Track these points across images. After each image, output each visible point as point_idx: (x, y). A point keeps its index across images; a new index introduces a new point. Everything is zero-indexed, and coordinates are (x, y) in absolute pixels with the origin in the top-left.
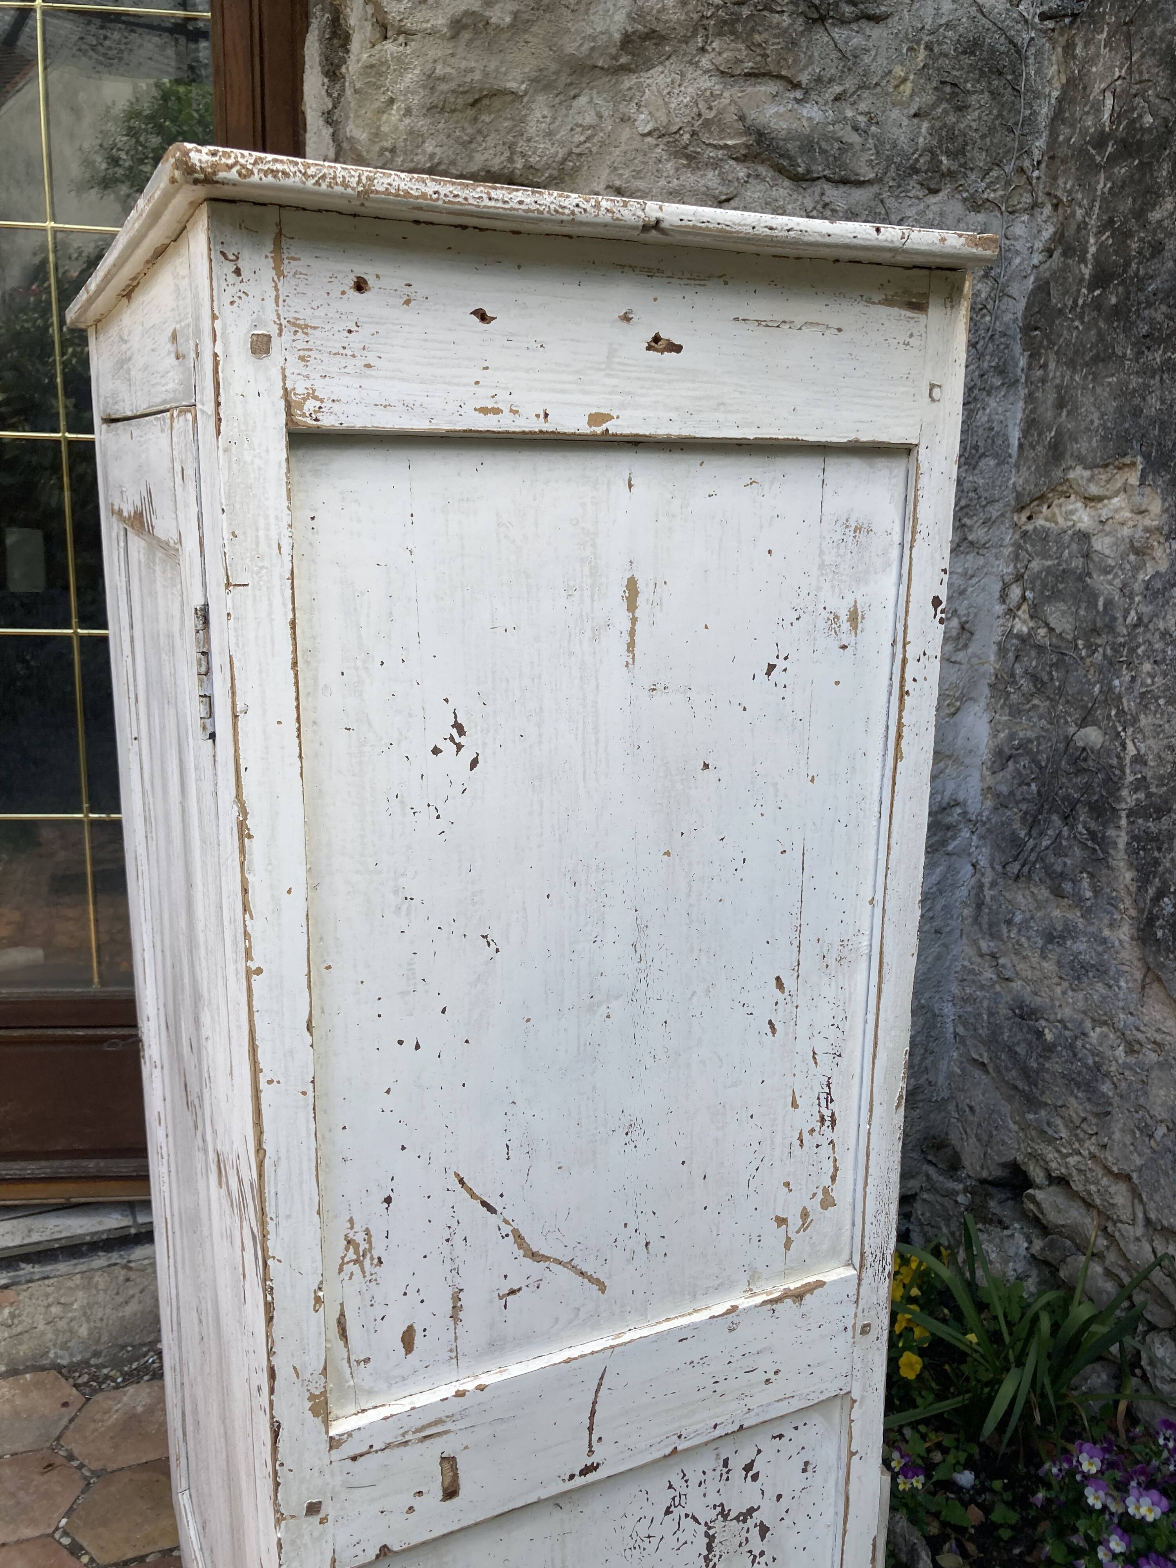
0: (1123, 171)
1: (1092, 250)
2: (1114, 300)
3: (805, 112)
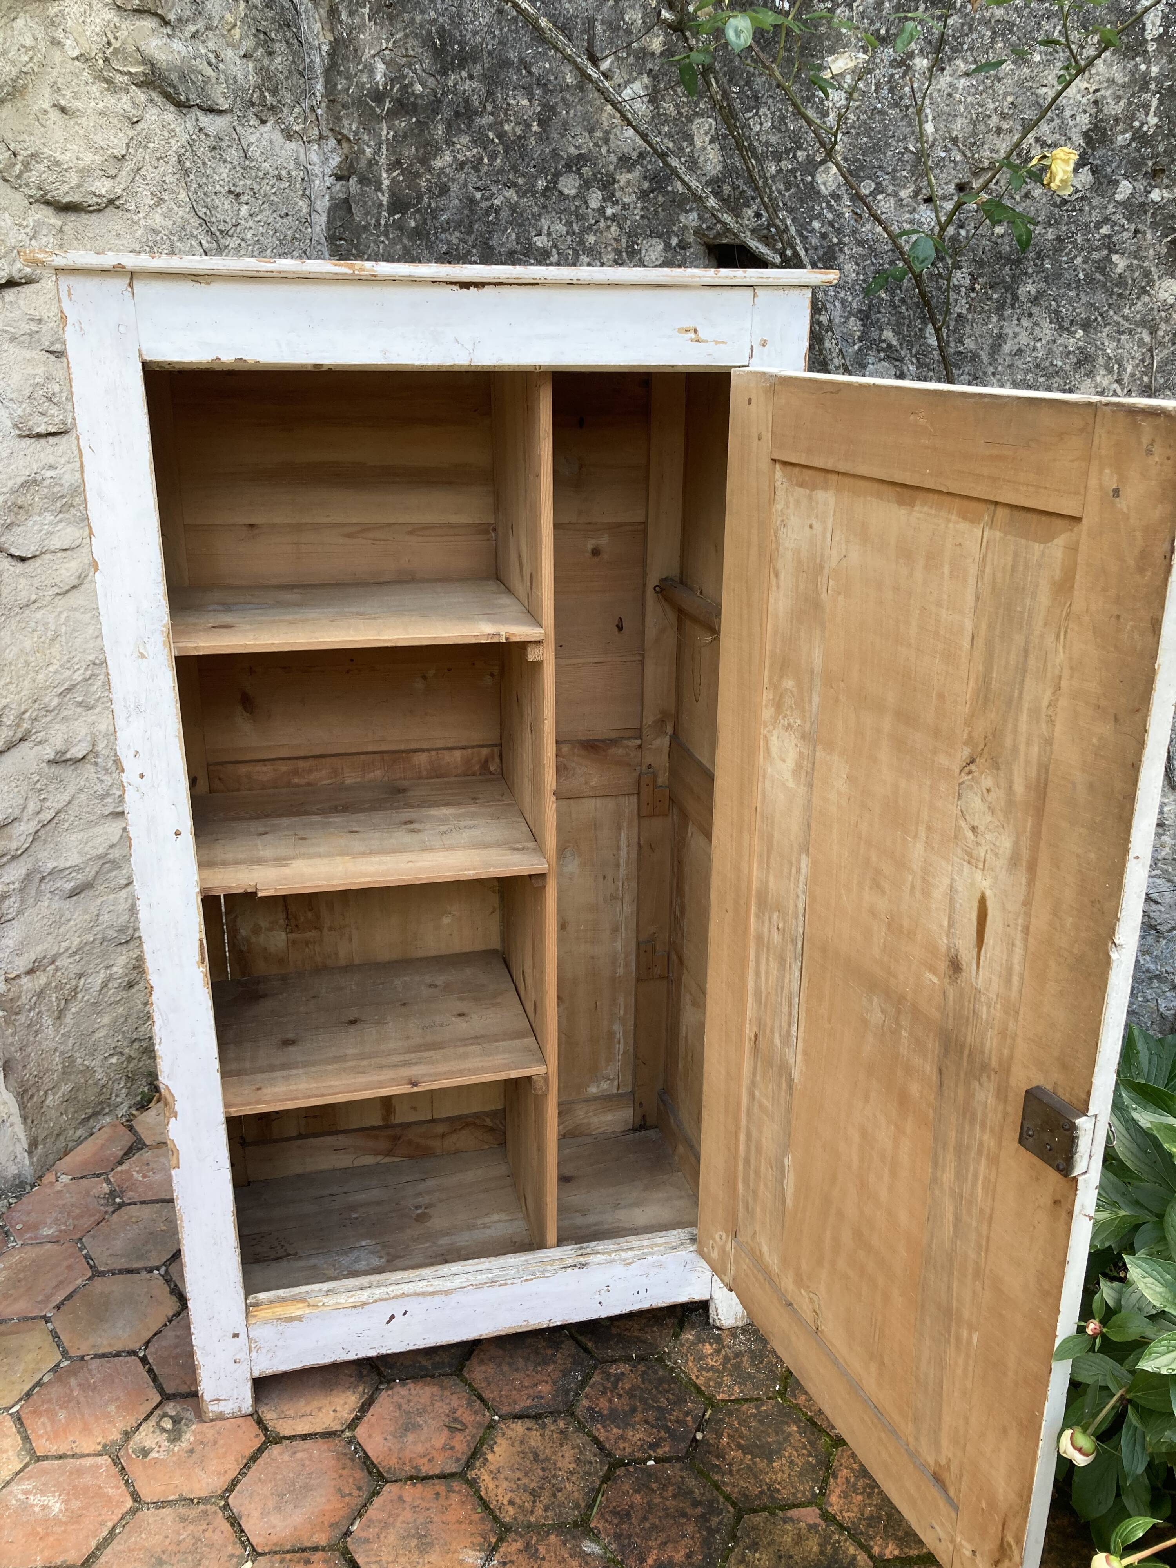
0: (403, 124)
1: (386, 182)
2: (413, 224)
3: (175, 46)
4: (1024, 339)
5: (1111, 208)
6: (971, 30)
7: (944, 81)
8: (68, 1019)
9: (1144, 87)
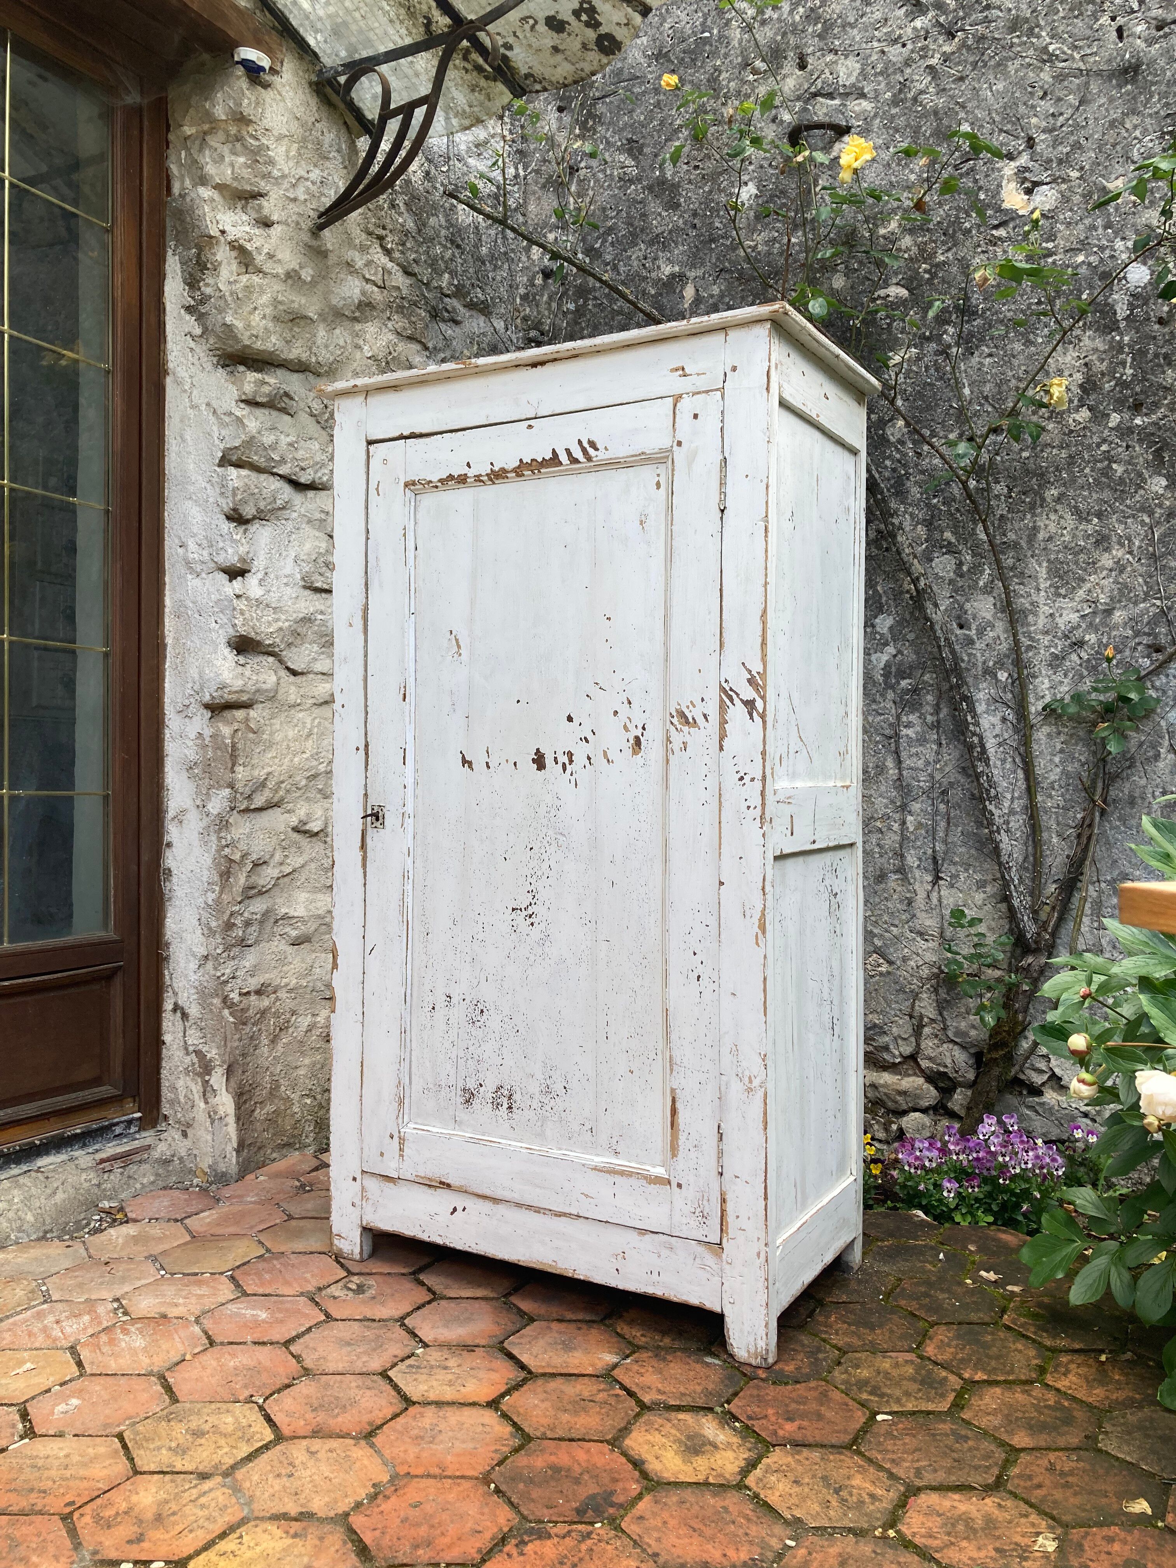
4: (1052, 527)
5: (1106, 433)
6: (991, 327)
7: (975, 360)
8: (280, 1047)
9: (1120, 350)
